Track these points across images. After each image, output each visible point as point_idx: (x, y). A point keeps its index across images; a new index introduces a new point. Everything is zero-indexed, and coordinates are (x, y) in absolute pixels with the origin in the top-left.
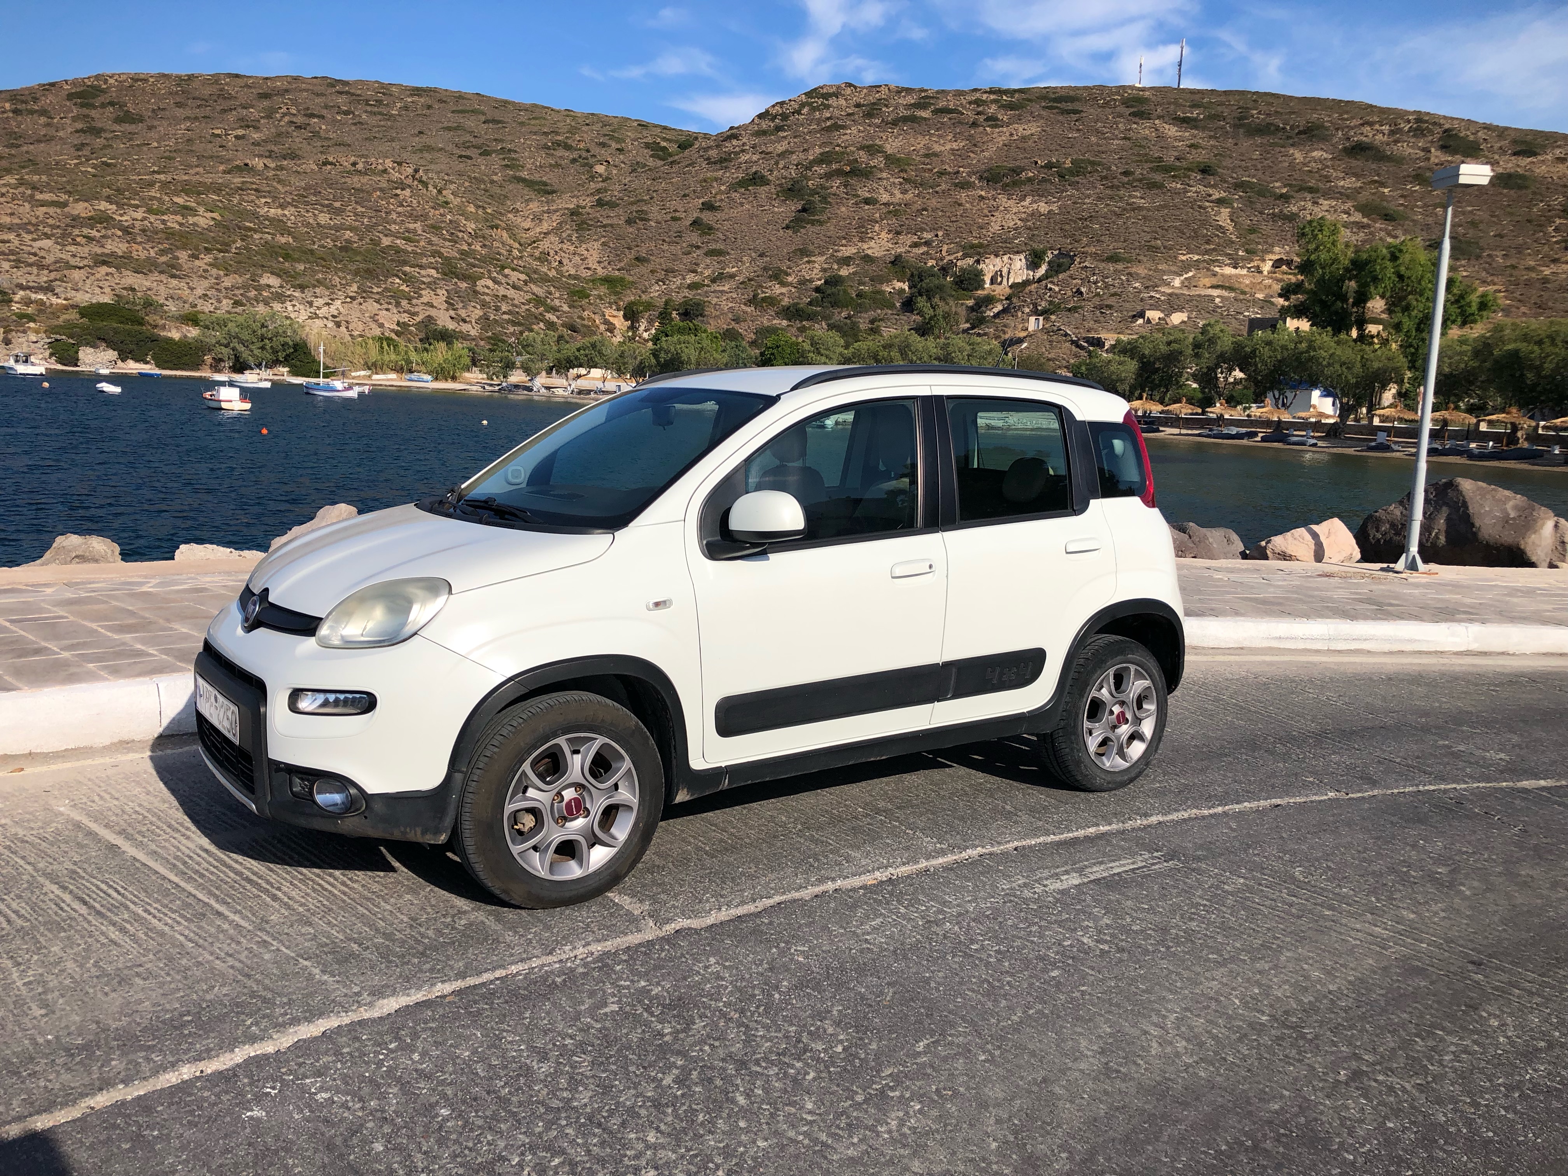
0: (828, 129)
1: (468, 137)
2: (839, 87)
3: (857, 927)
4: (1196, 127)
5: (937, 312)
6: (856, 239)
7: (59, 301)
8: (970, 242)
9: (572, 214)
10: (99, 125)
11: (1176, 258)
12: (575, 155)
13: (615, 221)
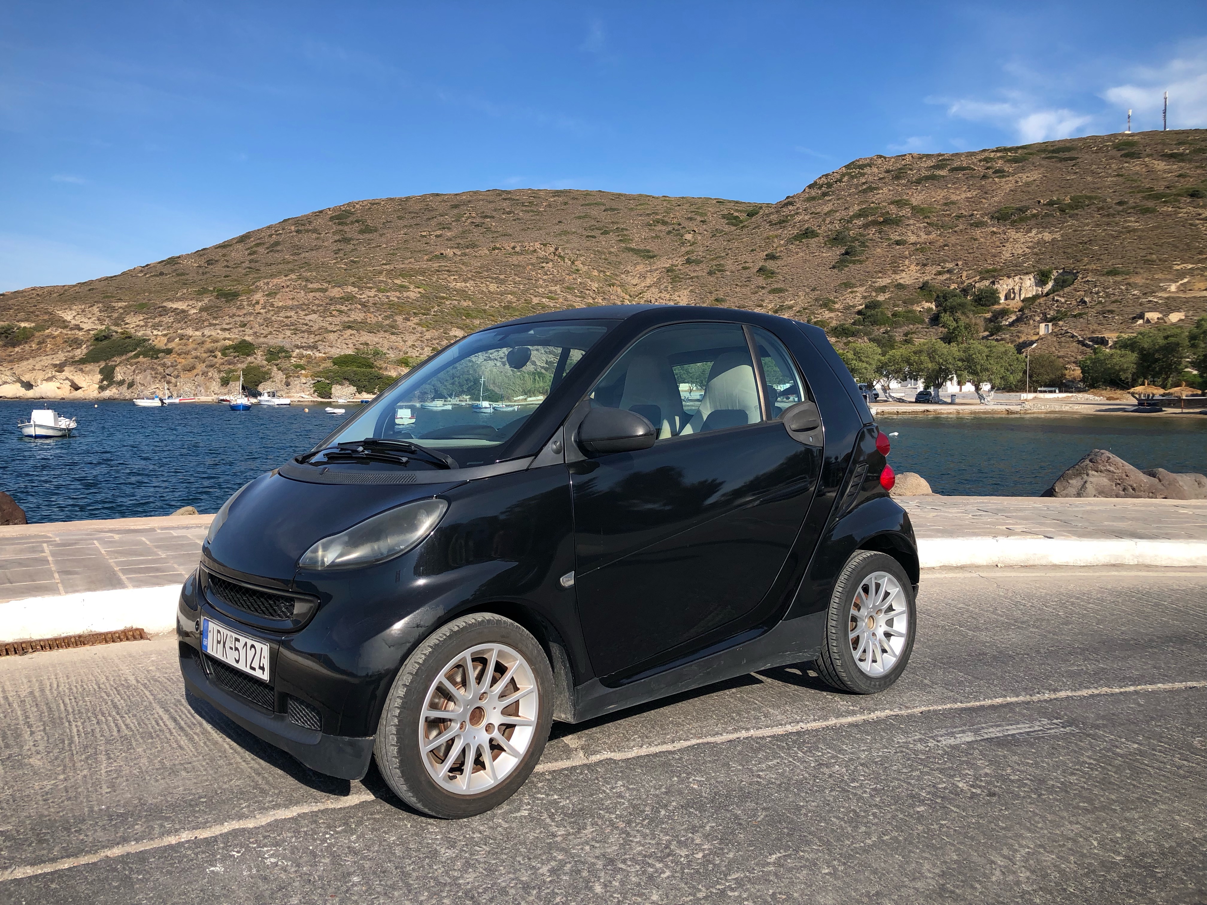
0: (864, 191)
1: (593, 223)
2: (871, 159)
3: (755, 765)
4: (1183, 161)
5: (960, 324)
6: (889, 273)
7: (321, 355)
8: (986, 268)
9: (668, 271)
10: (349, 236)
11: (1171, 268)
12: (670, 228)
13: (700, 274)
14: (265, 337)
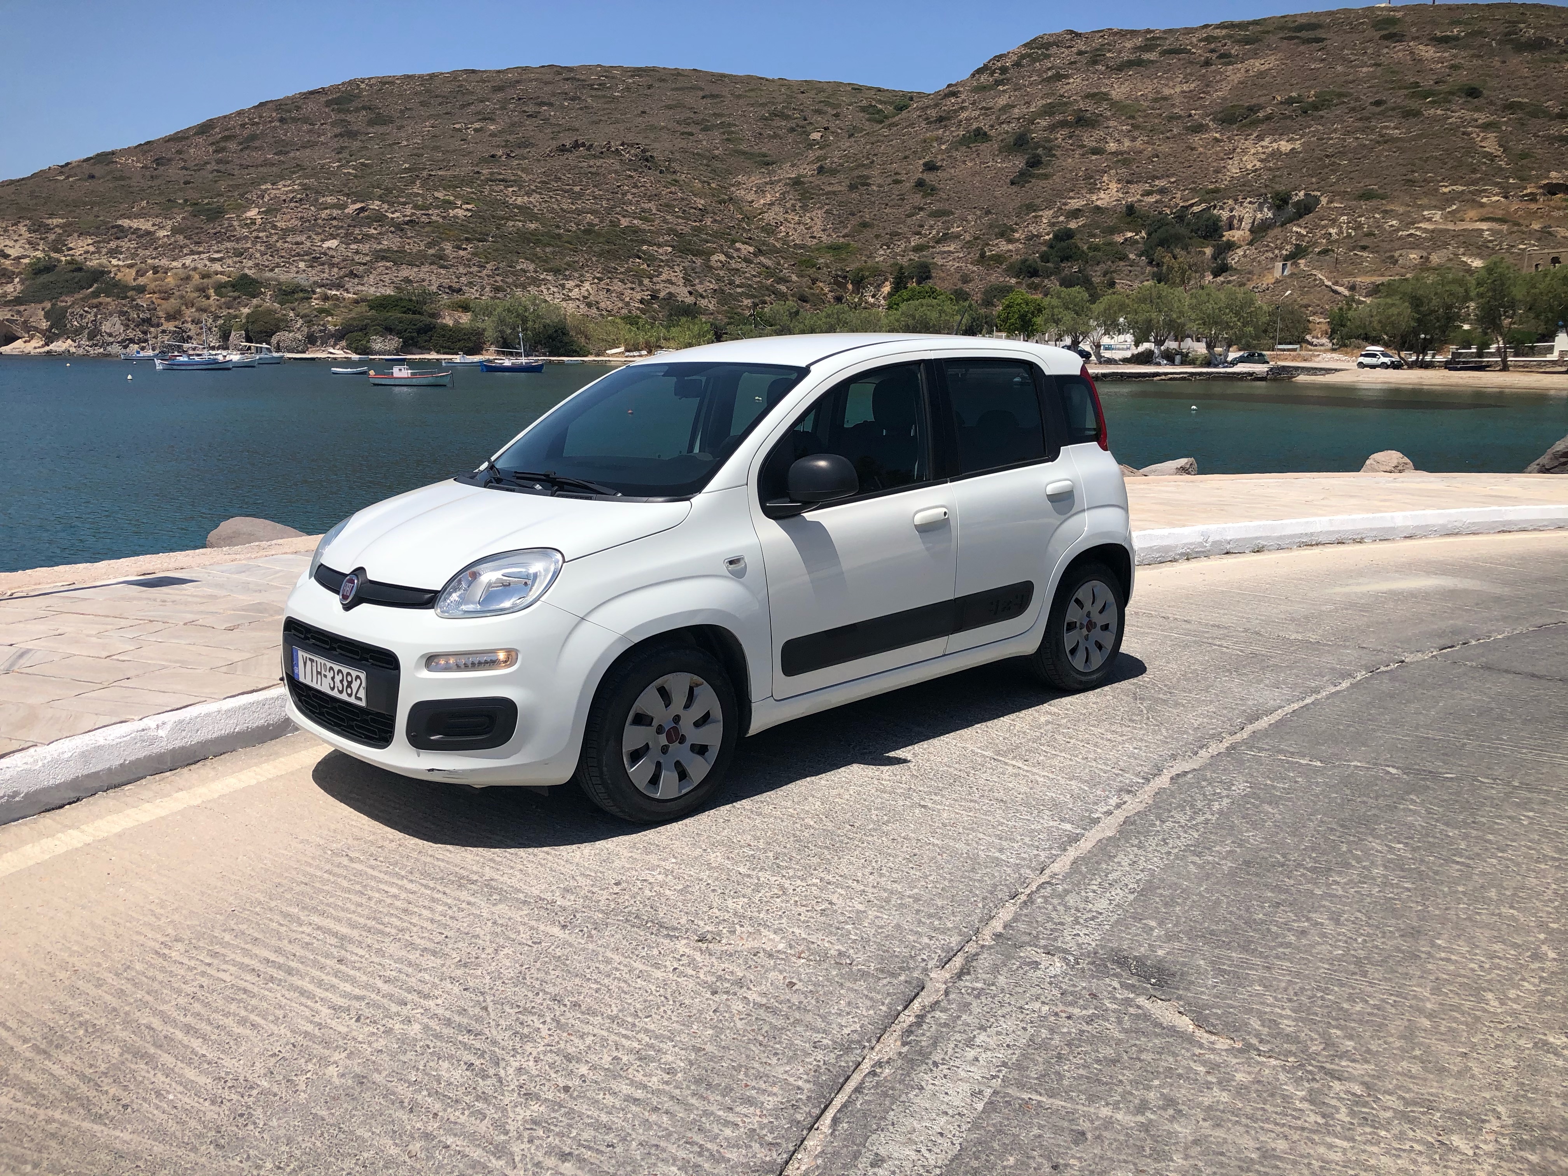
0: (1050, 80)
1: (689, 114)
2: (1059, 36)
4: (1456, 47)
6: (1084, 191)
7: (350, 295)
8: (1206, 187)
9: (794, 183)
10: (355, 128)
11: (1437, 190)
12: (792, 124)
13: (836, 188)
14: (272, 270)
